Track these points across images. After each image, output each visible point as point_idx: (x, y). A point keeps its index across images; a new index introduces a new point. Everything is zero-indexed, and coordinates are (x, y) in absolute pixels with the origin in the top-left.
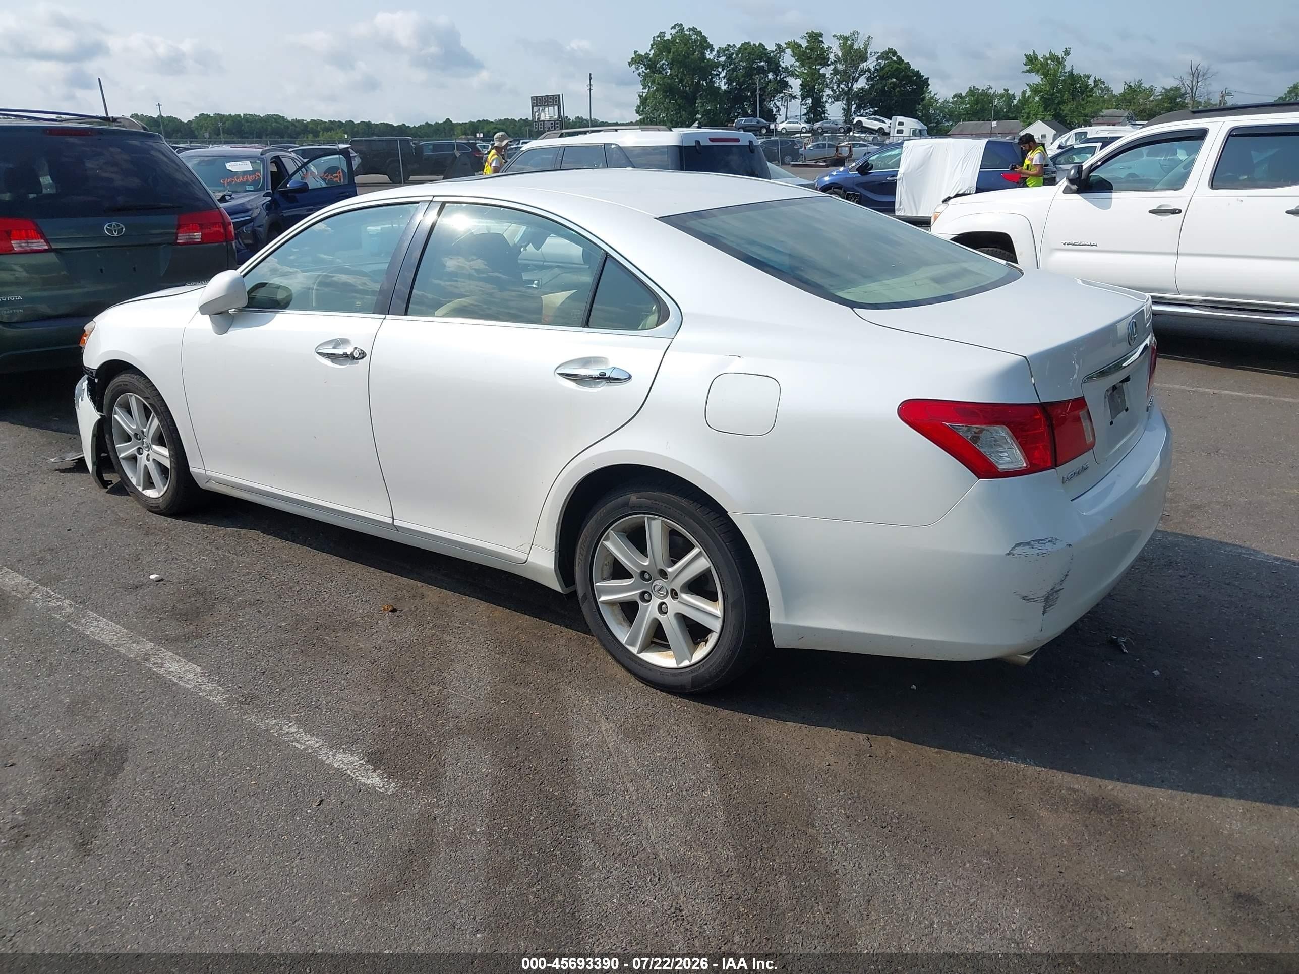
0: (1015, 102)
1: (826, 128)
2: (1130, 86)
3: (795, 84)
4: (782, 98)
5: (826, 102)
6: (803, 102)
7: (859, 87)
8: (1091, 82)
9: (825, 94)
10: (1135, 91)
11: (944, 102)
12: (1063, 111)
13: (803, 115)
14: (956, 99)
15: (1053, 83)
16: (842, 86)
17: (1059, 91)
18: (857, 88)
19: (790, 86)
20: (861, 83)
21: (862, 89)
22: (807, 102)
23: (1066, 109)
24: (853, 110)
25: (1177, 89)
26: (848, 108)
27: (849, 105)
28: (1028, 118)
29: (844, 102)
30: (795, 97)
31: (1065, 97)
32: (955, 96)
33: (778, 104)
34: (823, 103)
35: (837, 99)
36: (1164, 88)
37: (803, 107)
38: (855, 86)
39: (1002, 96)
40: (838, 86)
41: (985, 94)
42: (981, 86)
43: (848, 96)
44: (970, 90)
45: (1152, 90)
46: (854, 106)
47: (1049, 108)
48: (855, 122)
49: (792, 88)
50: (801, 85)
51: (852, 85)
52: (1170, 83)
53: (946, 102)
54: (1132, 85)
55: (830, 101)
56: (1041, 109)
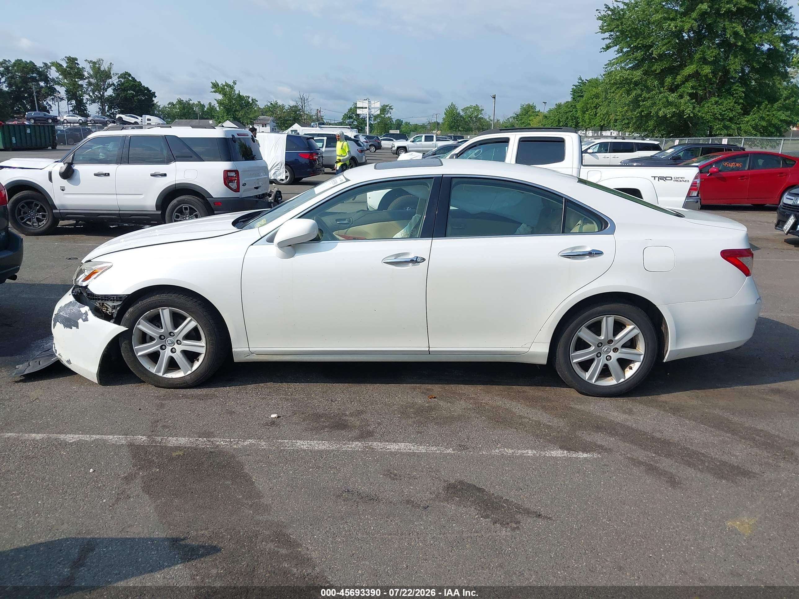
0: (206, 109)
1: (97, 120)
2: (272, 104)
3: (62, 91)
4: (53, 99)
5: (86, 103)
6: (69, 103)
7: (109, 94)
8: (250, 100)
9: (84, 98)
10: (274, 106)
11: (164, 107)
12: (238, 115)
13: (71, 111)
14: (170, 106)
15: (230, 100)
16: (96, 93)
17: (234, 104)
18: (107, 95)
19: (58, 91)
20: (110, 92)
21: (111, 96)
22: (72, 102)
23: (240, 114)
24: (106, 109)
25: (296, 107)
26: (103, 108)
27: (103, 105)
28: (218, 119)
29: (99, 104)
30: (62, 99)
31: (237, 108)
32: (169, 104)
33: (50, 103)
34: (84, 104)
35: (94, 101)
36: (289, 106)
37: (69, 106)
38: (105, 94)
39: (197, 105)
40: (94, 93)
41: (188, 103)
42: (185, 99)
43: (102, 100)
44: (178, 100)
45: (283, 106)
46: (107, 107)
47: (229, 114)
48: (117, 117)
49: (60, 93)
50: (65, 91)
51: (103, 93)
52: (293, 103)
53: (165, 107)
54: (273, 103)
55: (88, 102)
56: (225, 114)
